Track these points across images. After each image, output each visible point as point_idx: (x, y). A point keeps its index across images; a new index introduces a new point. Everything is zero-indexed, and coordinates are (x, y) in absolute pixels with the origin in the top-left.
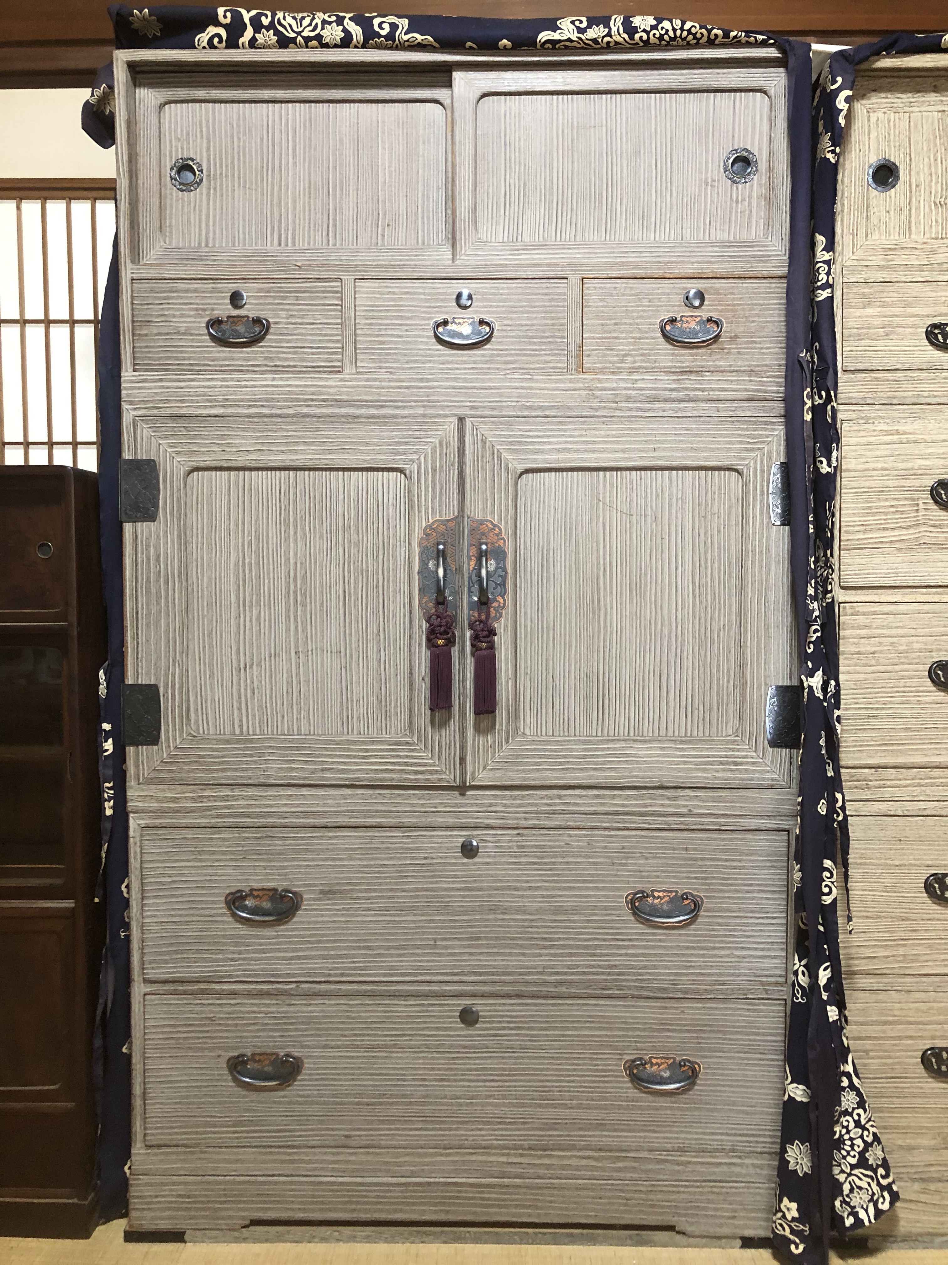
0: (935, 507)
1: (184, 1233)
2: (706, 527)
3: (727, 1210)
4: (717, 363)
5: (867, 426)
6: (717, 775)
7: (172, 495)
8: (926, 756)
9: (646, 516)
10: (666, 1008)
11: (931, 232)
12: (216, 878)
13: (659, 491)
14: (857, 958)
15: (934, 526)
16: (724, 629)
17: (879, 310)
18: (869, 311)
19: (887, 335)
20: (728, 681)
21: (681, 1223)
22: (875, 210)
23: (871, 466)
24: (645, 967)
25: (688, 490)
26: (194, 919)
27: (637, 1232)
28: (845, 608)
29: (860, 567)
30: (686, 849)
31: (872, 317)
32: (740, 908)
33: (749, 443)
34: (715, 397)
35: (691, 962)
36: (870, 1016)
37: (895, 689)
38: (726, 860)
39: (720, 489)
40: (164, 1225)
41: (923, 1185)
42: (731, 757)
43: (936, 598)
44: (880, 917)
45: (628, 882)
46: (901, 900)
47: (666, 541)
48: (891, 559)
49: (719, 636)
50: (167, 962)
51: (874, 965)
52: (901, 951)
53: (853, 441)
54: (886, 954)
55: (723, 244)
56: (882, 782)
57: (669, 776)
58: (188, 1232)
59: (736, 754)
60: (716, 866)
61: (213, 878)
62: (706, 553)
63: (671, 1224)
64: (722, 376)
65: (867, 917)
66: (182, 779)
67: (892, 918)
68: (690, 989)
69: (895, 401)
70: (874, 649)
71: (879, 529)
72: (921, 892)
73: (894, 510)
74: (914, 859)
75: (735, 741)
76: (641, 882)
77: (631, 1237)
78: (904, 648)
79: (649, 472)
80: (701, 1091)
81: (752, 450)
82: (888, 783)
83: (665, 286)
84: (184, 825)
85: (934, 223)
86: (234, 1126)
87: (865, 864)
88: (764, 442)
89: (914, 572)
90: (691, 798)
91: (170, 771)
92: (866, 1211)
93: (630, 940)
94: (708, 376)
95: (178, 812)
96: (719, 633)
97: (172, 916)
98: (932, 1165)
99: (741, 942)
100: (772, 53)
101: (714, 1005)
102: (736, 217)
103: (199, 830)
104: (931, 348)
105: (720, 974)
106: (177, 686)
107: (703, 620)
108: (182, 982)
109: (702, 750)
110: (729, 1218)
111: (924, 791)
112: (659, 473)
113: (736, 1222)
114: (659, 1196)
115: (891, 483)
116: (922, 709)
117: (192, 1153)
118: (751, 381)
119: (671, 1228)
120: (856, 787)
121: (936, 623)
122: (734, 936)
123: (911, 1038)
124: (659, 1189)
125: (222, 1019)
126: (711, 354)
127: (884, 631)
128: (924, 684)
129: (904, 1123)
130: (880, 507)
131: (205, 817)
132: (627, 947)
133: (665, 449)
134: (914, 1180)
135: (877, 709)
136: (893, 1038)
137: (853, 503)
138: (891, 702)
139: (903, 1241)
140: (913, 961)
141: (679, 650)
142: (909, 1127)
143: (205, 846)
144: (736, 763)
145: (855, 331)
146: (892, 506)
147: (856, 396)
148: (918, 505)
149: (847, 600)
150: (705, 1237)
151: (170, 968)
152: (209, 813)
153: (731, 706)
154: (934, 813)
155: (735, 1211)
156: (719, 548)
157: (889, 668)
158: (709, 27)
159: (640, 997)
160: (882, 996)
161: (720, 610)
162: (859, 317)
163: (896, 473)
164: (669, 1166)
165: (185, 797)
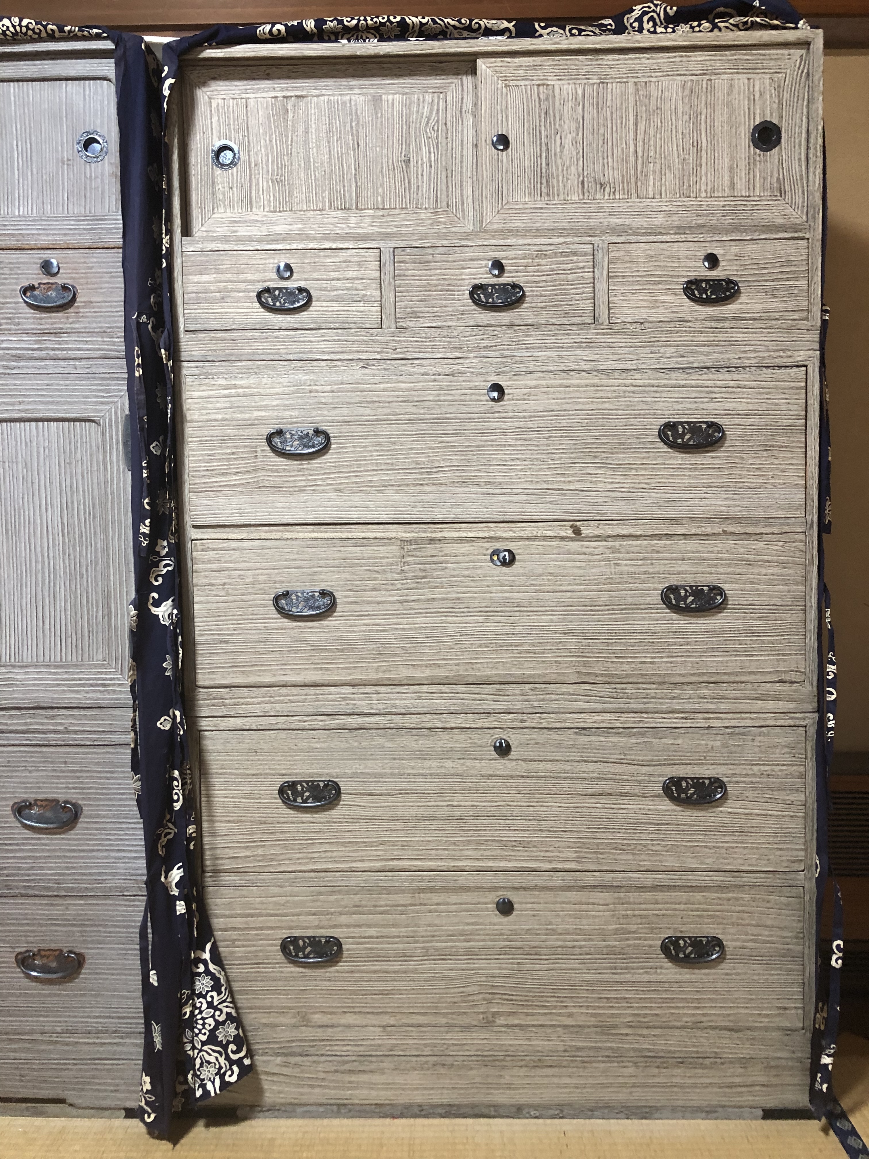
0: (272, 454)
2: (71, 473)
3: (110, 1084)
4: (74, 326)
5: (207, 381)
6: (88, 696)
8: (274, 676)
9: (17, 463)
10: (52, 905)
11: (270, 206)
13: (28, 440)
14: (222, 858)
15: (272, 471)
16: (91, 564)
17: (214, 276)
18: (205, 278)
19: (223, 298)
20: (97, 612)
21: (70, 1095)
22: (220, 186)
23: (213, 417)
24: (32, 868)
25: (54, 440)
27: (34, 1105)
28: (196, 544)
29: (207, 508)
30: (66, 762)
31: (209, 282)
32: (114, 815)
33: (104, 397)
34: (73, 356)
35: (73, 863)
36: (234, 909)
37: (244, 617)
38: (100, 772)
39: (81, 438)
41: (284, 1059)
42: (99, 679)
43: (278, 535)
44: (241, 821)
45: (13, 793)
46: (260, 805)
47: (36, 486)
48: (234, 500)
49: (87, 571)
51: (237, 864)
52: (260, 851)
53: (196, 394)
54: (248, 854)
55: (79, 219)
56: (236, 700)
57: (44, 697)
59: (104, 676)
60: (92, 777)
62: (72, 496)
63: (60, 1097)
64: (78, 337)
65: (229, 821)
67: (252, 822)
68: (72, 888)
69: (233, 358)
70: (224, 581)
71: (223, 474)
72: (276, 798)
73: (235, 456)
74: (270, 769)
75: (103, 665)
76: (26, 793)
77: (27, 1109)
78: (251, 580)
79: (18, 424)
80: (86, 979)
81: (108, 403)
82: (242, 700)
83: (23, 257)
85: (272, 198)
87: (225, 774)
88: (116, 396)
89: (256, 512)
90: (67, 717)
92: (213, 1083)
93: (17, 844)
94: (65, 337)
96: (87, 568)
98: (293, 1041)
99: (118, 845)
100: (109, 45)
101: (94, 902)
102: (91, 193)
104: (262, 310)
105: (99, 874)
107: (72, 557)
109: (73, 673)
110: (112, 1091)
111: (274, 708)
112: (27, 424)
113: (118, 1095)
114: (50, 1073)
115: (230, 432)
116: (269, 634)
118: (104, 341)
119: (62, 1101)
120: (213, 705)
121: (278, 558)
122: (110, 840)
123: (271, 928)
124: (50, 1066)
126: (68, 318)
127: (232, 565)
128: (270, 612)
129: (267, 1003)
130: (222, 454)
132: (16, 851)
133: (29, 403)
134: (278, 1055)
135: (228, 635)
136: (256, 929)
137: (198, 450)
138: (240, 629)
139: (269, 1110)
140: (271, 860)
141: (52, 584)
142: (271, 1007)
144: (104, 685)
145: (193, 295)
146: (233, 453)
147: (196, 354)
148: (256, 452)
149: (199, 537)
150: (92, 1108)
153: (100, 634)
154: (284, 727)
155: (118, 1085)
156: (84, 491)
157: (238, 598)
158: (44, 23)
159: (27, 896)
160: (244, 891)
161: (87, 547)
162: (197, 282)
163: (235, 423)
164: (59, 1047)
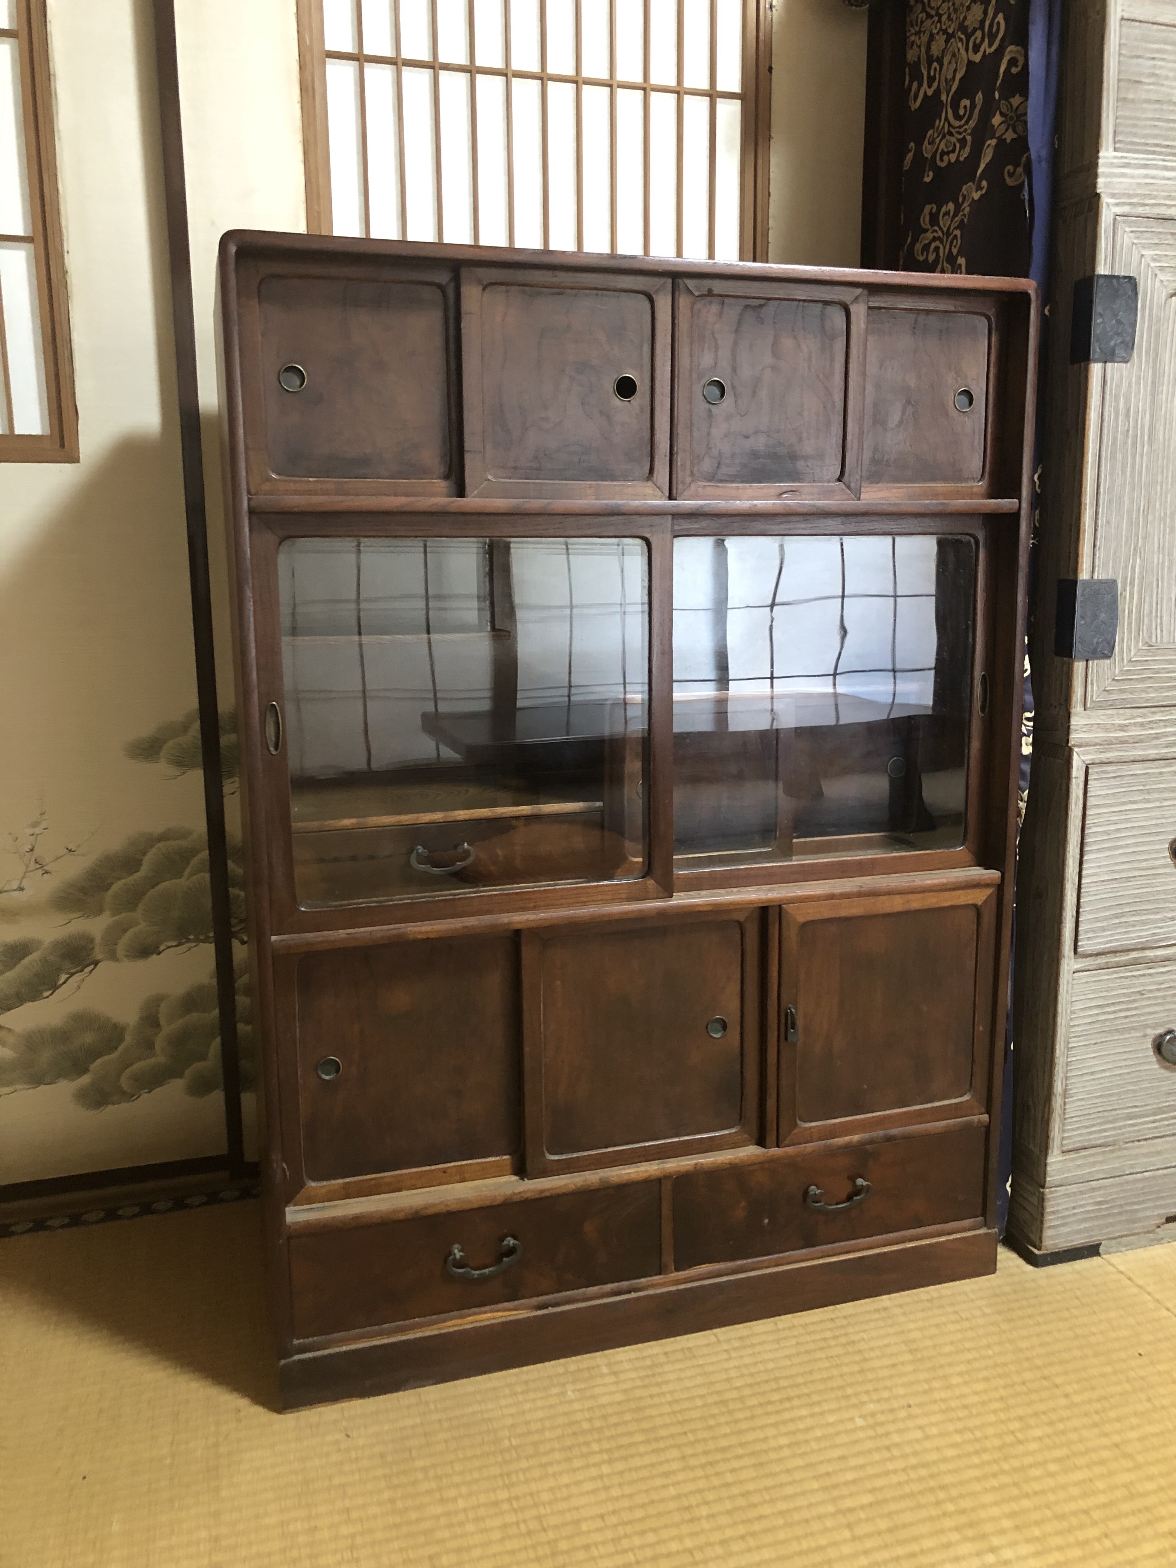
1: (1099, 1245)
7: (1150, 327)
12: (1164, 821)
26: (1136, 873)
40: (1079, 1240)
50: (1103, 929)
58: (1103, 1242)
61: (1159, 821)
66: (1134, 700)
84: (1132, 758)
86: (1155, 1114)
91: (1122, 691)
95: (1126, 742)
97: (1114, 872)
103: (1149, 764)
106: (1136, 581)
108: (1114, 952)
117: (1112, 1151)
125: (1151, 991)
131: (1156, 747)
143: (1155, 783)
151: (1107, 936)
152: (1158, 742)
165: (1135, 723)
